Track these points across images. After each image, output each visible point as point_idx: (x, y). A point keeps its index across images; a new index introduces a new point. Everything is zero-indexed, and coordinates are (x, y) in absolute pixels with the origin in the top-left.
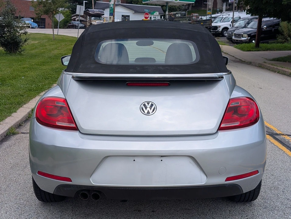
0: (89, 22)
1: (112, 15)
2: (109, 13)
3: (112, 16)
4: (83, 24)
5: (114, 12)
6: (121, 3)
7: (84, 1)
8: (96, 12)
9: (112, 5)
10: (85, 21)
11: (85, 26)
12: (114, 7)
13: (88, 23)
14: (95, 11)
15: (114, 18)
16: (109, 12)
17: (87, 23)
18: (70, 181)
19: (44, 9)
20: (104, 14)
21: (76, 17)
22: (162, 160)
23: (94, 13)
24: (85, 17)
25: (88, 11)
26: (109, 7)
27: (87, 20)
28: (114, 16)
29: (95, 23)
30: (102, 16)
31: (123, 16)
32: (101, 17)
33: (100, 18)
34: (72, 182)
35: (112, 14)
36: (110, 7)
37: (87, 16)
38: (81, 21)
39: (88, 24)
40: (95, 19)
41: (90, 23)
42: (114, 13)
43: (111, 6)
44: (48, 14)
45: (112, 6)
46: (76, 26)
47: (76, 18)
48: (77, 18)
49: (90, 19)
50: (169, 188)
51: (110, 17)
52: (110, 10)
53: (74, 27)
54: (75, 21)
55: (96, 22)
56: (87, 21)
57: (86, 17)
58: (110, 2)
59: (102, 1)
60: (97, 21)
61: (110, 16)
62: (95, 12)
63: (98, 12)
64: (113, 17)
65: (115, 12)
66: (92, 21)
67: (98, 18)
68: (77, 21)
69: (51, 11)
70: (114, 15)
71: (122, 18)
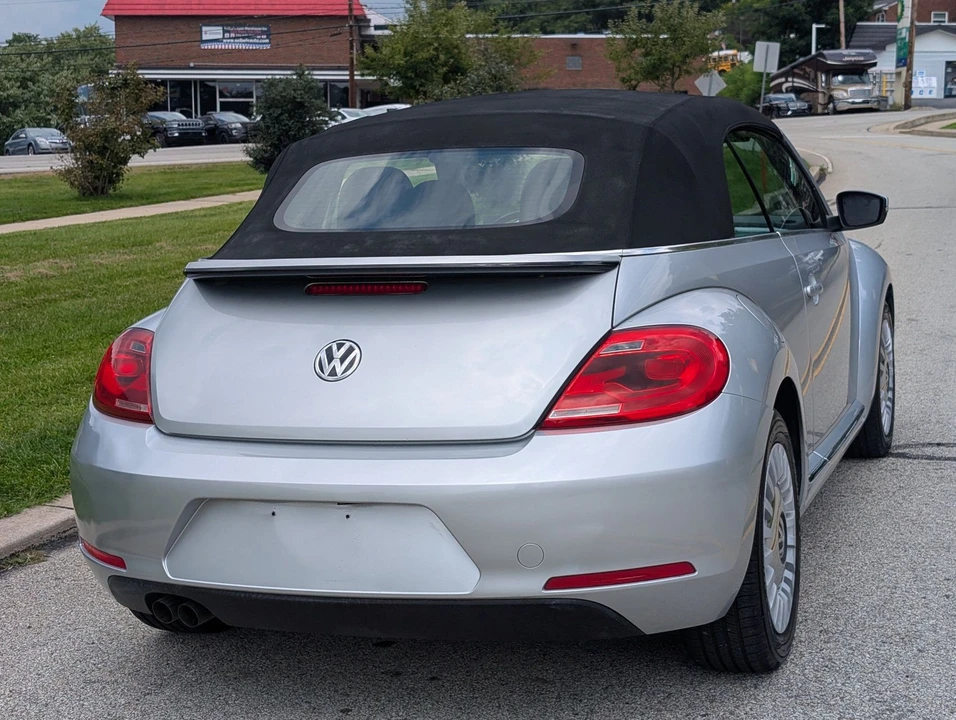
0: (823, 93)
1: (904, 65)
2: (895, 59)
3: (905, 68)
4: (803, 100)
5: (911, 52)
6: (950, 21)
7: (814, 26)
8: (849, 59)
9: (904, 31)
10: (812, 91)
11: (810, 108)
12: (911, 36)
13: (820, 95)
14: (845, 56)
15: (911, 75)
16: (895, 54)
17: (818, 98)
18: (121, 567)
19: (645, 62)
20: (875, 64)
21: (783, 80)
22: (348, 517)
23: (842, 61)
24: (812, 76)
25: (823, 56)
26: (895, 37)
27: (817, 87)
28: (910, 68)
29: (845, 94)
30: (870, 71)
31: (949, 64)
32: (867, 73)
33: (865, 78)
34: (125, 568)
35: (906, 60)
36: (899, 37)
37: (819, 74)
38: (798, 91)
39: (821, 99)
40: (843, 83)
41: (827, 98)
42: (911, 58)
43: (901, 33)
44: (658, 78)
45: (903, 35)
46: (779, 109)
47: (782, 83)
48: (787, 81)
49: (828, 82)
50: (367, 602)
51: (899, 70)
52: (899, 49)
53: (775, 113)
54: (781, 92)
55: (846, 91)
56: (817, 91)
57: (816, 77)
58: (898, 21)
59: (883, 21)
60: (850, 89)
61: (897, 67)
62: (846, 59)
63: (856, 59)
64: (908, 71)
65: (915, 54)
66: (833, 90)
67: (856, 78)
68: (787, 91)
69: (667, 69)
70: (911, 62)
71: (947, 73)
